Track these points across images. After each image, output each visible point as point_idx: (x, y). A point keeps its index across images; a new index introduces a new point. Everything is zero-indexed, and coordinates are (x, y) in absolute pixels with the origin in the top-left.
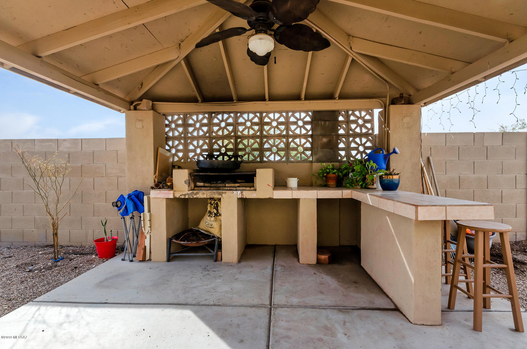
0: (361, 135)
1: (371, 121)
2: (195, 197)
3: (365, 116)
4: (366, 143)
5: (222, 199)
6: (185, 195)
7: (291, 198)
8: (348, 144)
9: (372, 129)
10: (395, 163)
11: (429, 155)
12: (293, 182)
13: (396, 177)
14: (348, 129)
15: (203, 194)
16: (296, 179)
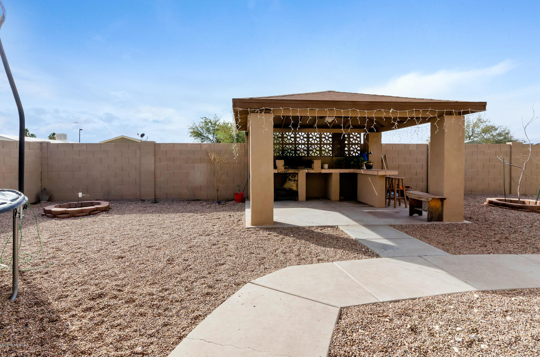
0: (355, 144)
1: (360, 138)
2: (287, 172)
3: (357, 135)
4: (357, 148)
5: (299, 173)
6: (283, 171)
7: (329, 172)
8: (349, 148)
9: (360, 141)
10: (371, 158)
11: (385, 154)
12: (326, 166)
13: (371, 164)
14: (349, 141)
15: (291, 171)
16: (327, 165)
